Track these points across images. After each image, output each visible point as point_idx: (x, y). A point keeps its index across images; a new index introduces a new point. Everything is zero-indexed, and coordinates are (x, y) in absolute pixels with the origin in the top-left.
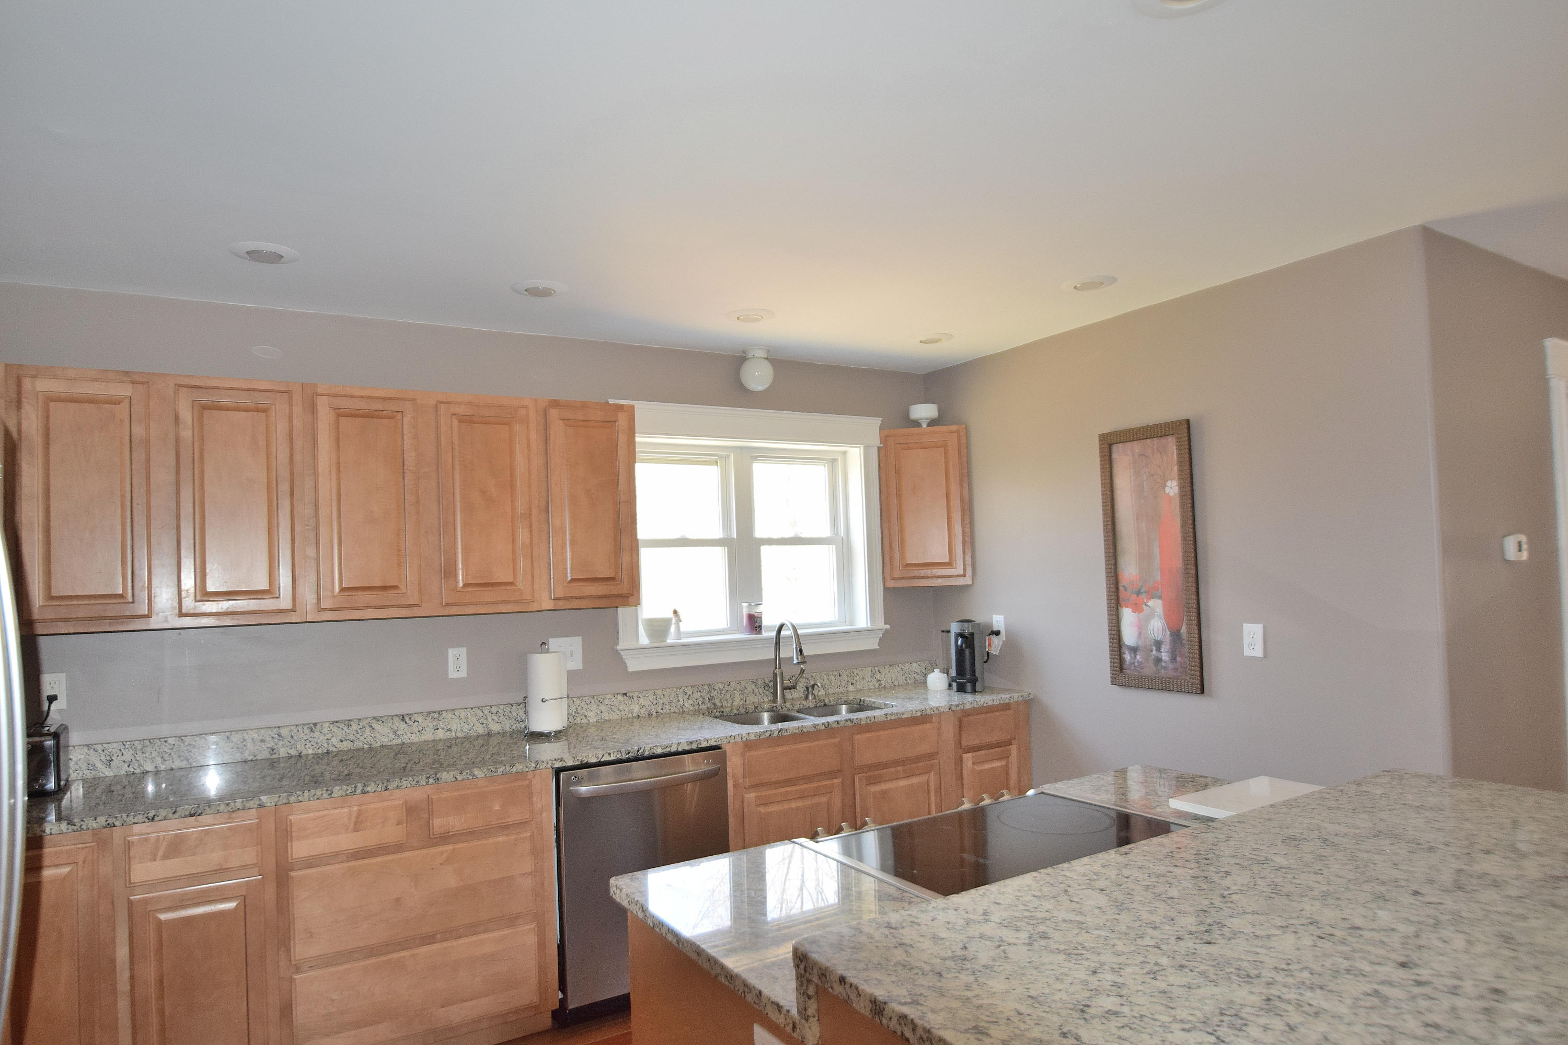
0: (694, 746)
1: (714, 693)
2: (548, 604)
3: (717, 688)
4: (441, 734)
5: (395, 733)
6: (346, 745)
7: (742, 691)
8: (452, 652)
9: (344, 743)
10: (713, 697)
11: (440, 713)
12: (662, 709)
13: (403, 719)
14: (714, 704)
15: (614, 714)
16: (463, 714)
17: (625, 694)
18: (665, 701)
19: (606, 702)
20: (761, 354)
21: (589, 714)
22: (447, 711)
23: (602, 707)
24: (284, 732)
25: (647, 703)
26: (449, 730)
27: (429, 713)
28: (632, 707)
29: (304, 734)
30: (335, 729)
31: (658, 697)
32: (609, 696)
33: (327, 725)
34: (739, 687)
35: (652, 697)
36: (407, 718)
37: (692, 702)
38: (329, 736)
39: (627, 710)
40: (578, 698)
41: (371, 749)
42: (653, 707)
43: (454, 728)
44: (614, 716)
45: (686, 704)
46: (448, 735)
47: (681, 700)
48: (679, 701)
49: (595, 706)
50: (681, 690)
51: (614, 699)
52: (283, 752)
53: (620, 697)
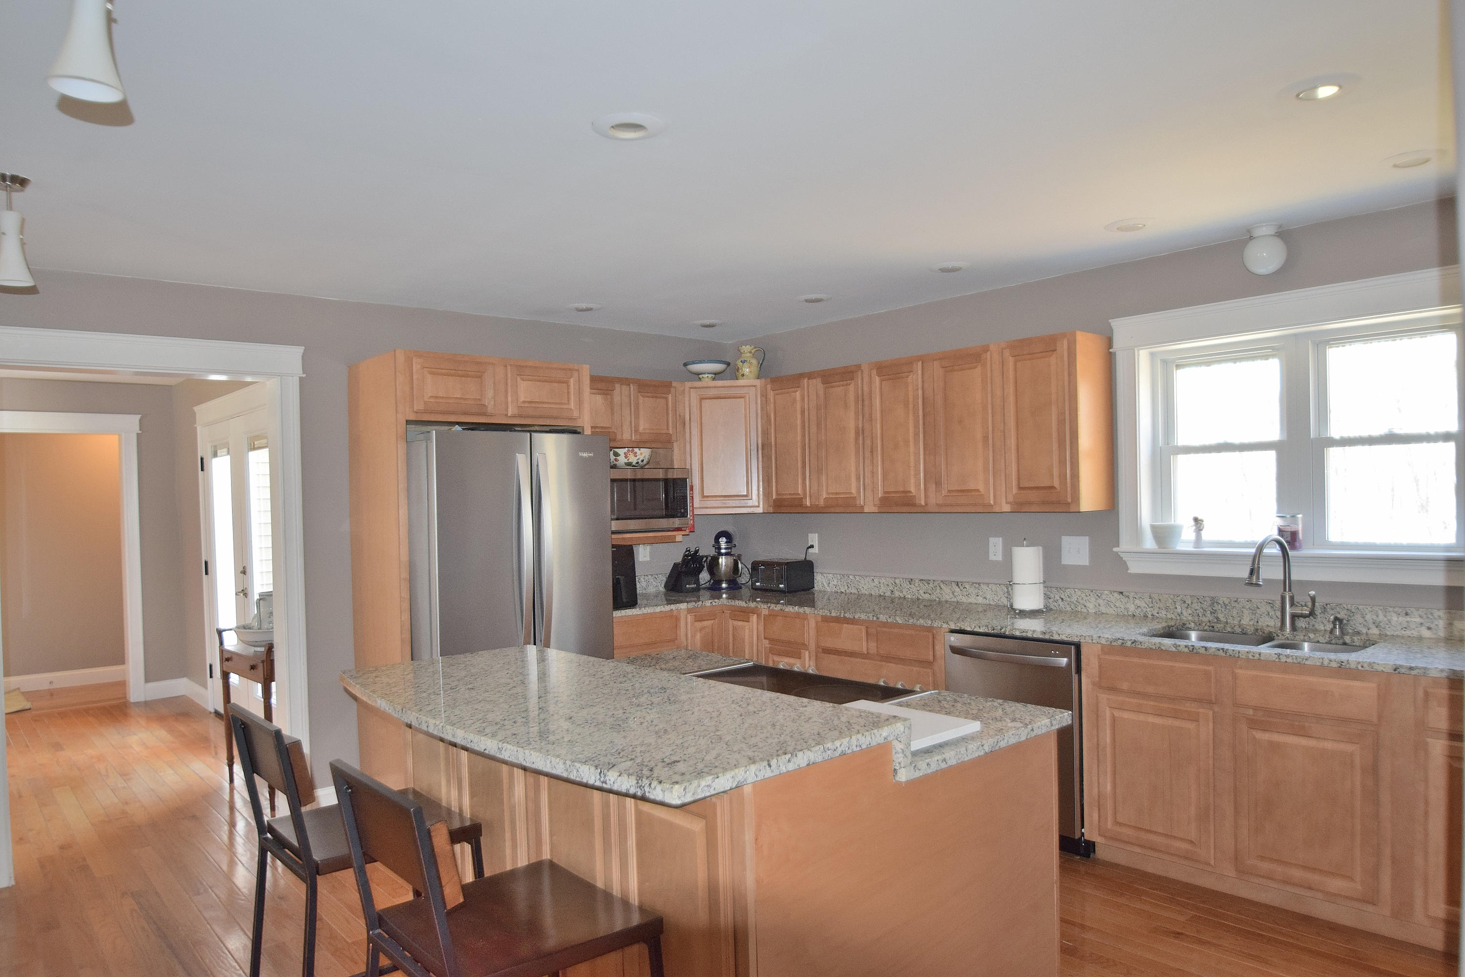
0: (1047, 637)
1: (1217, 607)
2: (1007, 508)
3: (1221, 602)
4: (980, 600)
5: (953, 593)
6: (927, 596)
7: (1253, 611)
8: (992, 540)
9: (927, 595)
10: (1216, 610)
11: (979, 584)
12: (1158, 613)
13: (958, 585)
14: (1217, 618)
15: (1111, 609)
16: (994, 587)
17: (1121, 593)
18: (1161, 605)
19: (1104, 597)
20: (1270, 230)
21: (1088, 604)
22: (984, 583)
23: (1100, 601)
24: (897, 581)
25: (1143, 604)
26: (985, 598)
27: (973, 583)
28: (1128, 605)
29: (906, 585)
30: (921, 585)
31: (1154, 600)
32: (1106, 592)
33: (917, 581)
34: (1248, 605)
35: (1148, 600)
36: (960, 585)
37: (1191, 612)
38: (918, 588)
39: (1122, 607)
40: (1079, 589)
41: (940, 602)
42: (1148, 610)
43: (988, 597)
44: (1111, 611)
45: (1184, 613)
46: (985, 601)
47: (1179, 607)
48: (1176, 608)
49: (1093, 599)
50: (1179, 598)
51: (1111, 596)
52: (897, 594)
53: (1116, 595)
